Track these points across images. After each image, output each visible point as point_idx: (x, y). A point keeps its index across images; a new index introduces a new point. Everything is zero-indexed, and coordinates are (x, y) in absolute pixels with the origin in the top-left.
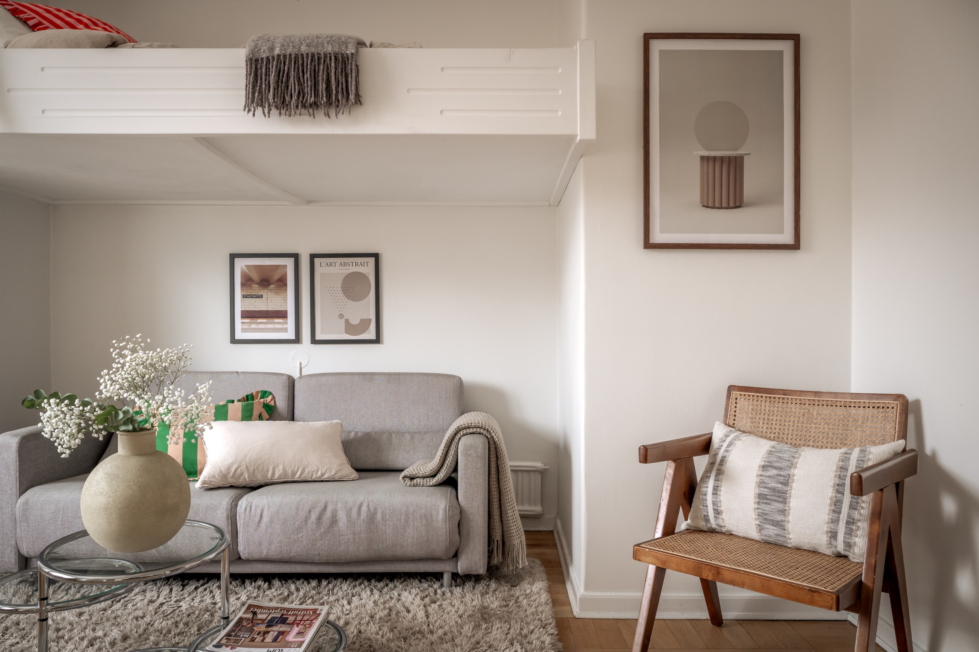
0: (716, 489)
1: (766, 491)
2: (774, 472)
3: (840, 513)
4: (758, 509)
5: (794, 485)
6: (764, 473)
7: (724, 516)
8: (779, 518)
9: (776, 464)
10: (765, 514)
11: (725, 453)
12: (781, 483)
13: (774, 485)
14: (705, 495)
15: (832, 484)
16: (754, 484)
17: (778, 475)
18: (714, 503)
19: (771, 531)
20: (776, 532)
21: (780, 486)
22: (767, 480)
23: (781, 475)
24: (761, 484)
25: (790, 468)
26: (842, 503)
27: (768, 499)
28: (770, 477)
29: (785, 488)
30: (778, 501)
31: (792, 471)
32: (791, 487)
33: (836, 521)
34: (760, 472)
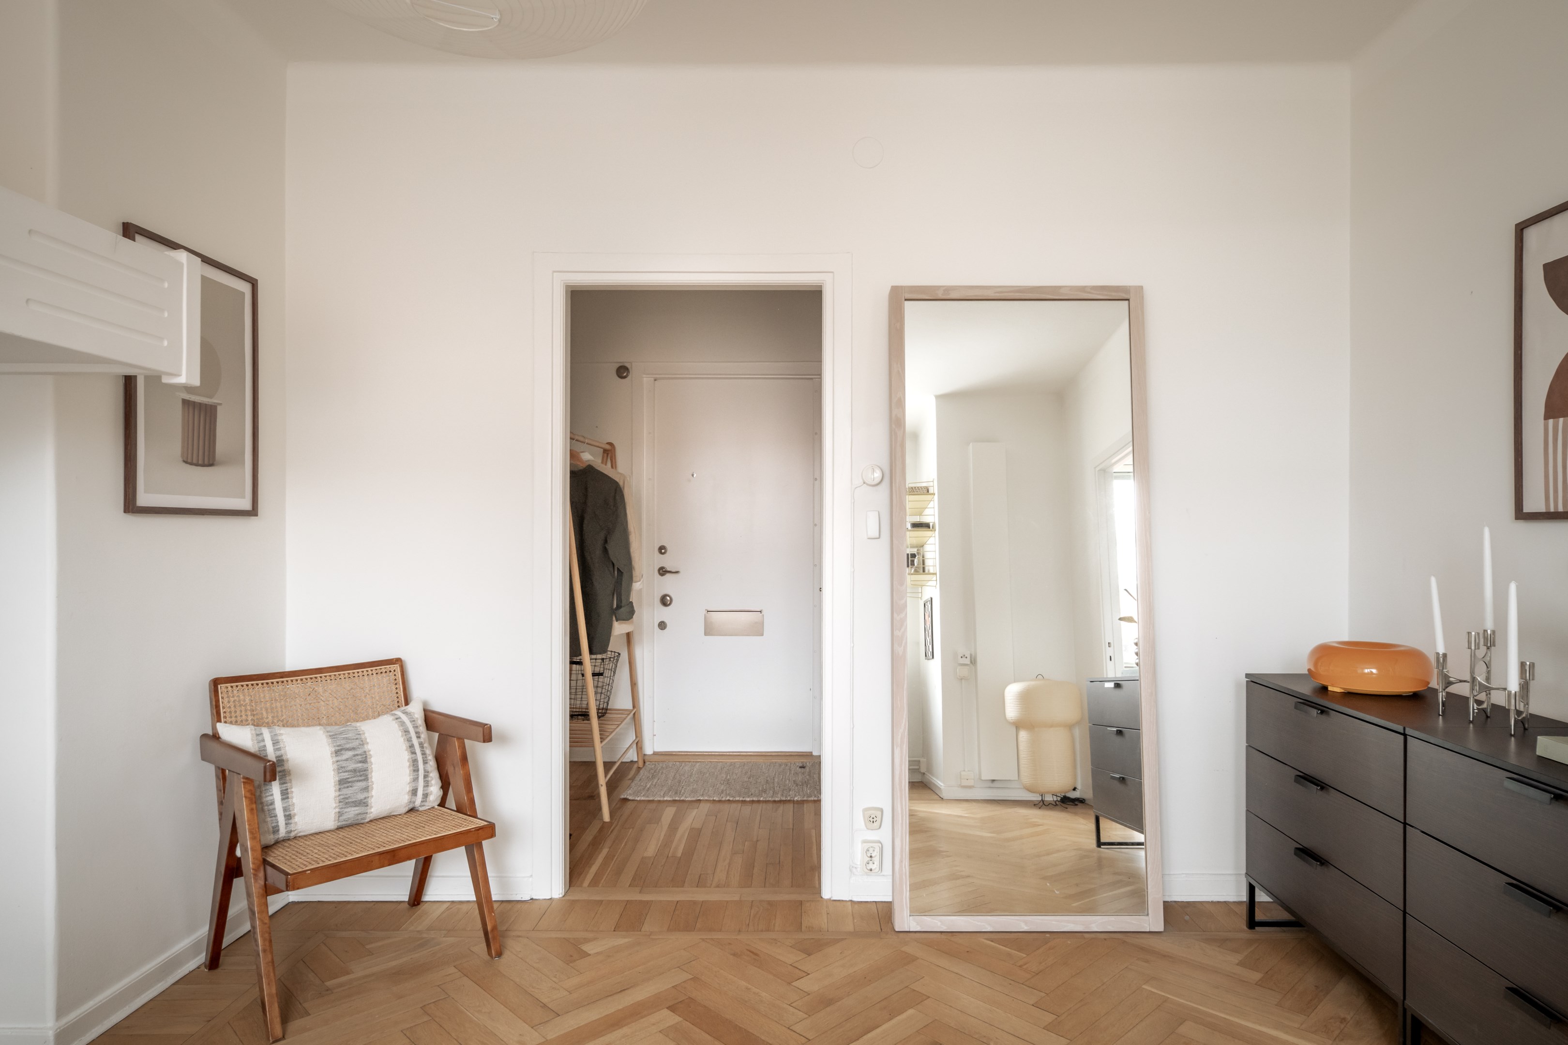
0: (285, 795)
1: (345, 775)
2: (349, 754)
3: (418, 770)
4: (340, 795)
5: (373, 760)
6: (339, 758)
7: (296, 819)
8: (361, 796)
9: (348, 746)
10: (347, 798)
11: (278, 753)
12: (361, 762)
13: (352, 766)
14: (272, 803)
15: (404, 747)
16: (333, 773)
17: (355, 756)
18: (285, 809)
19: (352, 813)
20: (357, 812)
21: (360, 765)
22: (344, 764)
23: (357, 755)
24: (340, 769)
25: (363, 745)
26: (418, 762)
27: (349, 782)
28: (347, 760)
29: (365, 765)
30: (360, 781)
31: (366, 748)
32: (371, 763)
33: (416, 779)
34: (335, 759)
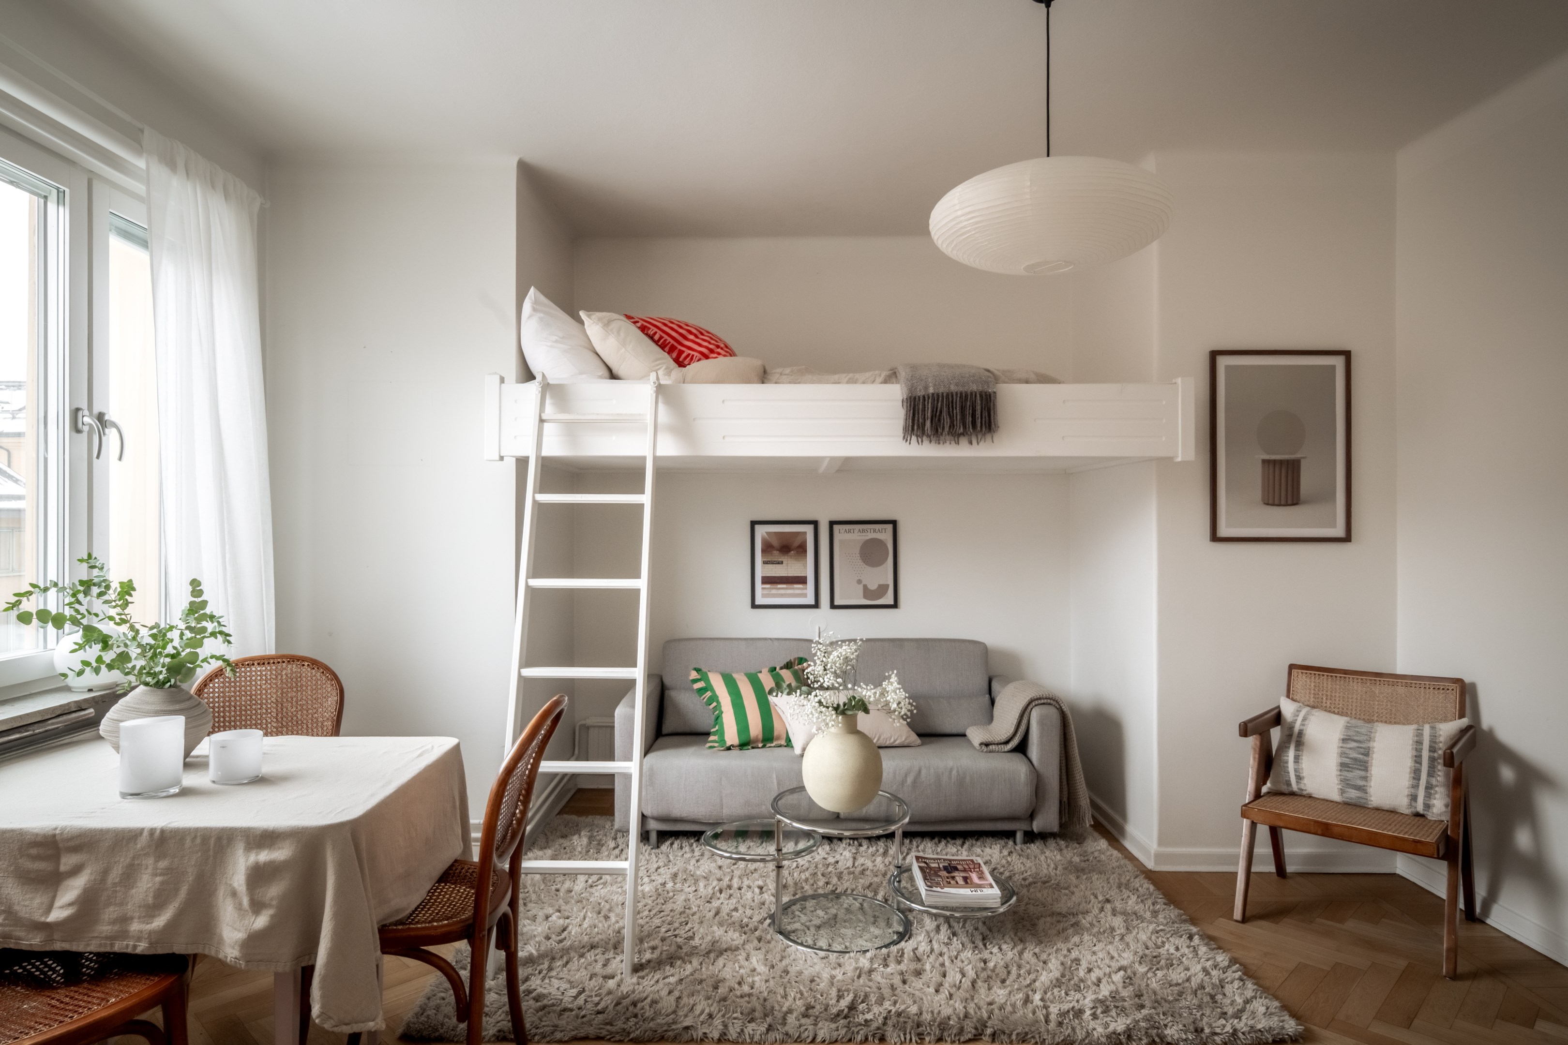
0: (1297, 759)
1: (1347, 761)
2: (1353, 745)
3: (1419, 779)
4: (1340, 775)
5: (1374, 756)
6: (1345, 745)
7: (1305, 781)
8: (1361, 783)
9: (1355, 738)
10: (1348, 780)
11: (1302, 728)
12: (1362, 754)
13: (1354, 755)
14: (1287, 762)
15: (1410, 755)
16: (1336, 755)
17: (1358, 747)
18: (1296, 770)
19: (1353, 794)
20: (1358, 795)
21: (1361, 756)
22: (1348, 751)
23: (1361, 748)
24: (1342, 754)
25: (1369, 741)
26: (1421, 772)
27: (1350, 767)
28: (1351, 749)
29: (1366, 758)
30: (1360, 770)
31: (1371, 744)
32: (1372, 758)
33: (1416, 786)
34: (1341, 745)
